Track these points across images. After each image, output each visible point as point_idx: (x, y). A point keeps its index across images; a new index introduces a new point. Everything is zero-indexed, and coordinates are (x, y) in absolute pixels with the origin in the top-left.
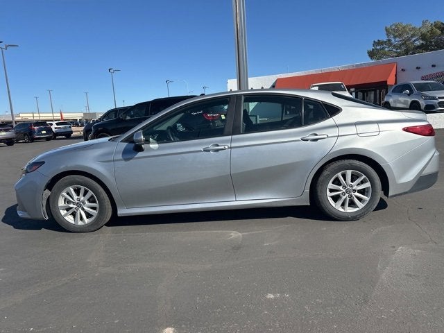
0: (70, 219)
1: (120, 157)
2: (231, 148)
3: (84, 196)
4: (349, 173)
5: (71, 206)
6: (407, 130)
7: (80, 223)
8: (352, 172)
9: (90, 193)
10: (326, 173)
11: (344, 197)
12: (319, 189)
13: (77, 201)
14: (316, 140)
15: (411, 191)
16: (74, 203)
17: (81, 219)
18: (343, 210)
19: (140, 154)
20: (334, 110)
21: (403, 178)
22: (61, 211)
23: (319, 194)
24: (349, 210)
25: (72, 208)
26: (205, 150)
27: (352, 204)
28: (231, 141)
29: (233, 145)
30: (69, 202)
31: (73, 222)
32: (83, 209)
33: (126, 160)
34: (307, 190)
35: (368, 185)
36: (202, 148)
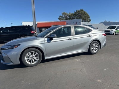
0: (29, 63)
2: (74, 39)
3: (34, 54)
5: (30, 58)
6: (103, 35)
7: (33, 64)
8: (96, 44)
9: (37, 53)
10: (91, 44)
11: (94, 49)
13: (32, 57)
14: (90, 37)
16: (30, 57)
17: (33, 62)
19: (52, 41)
20: (91, 30)
22: (26, 61)
25: (30, 59)
27: (95, 51)
30: (29, 57)
32: (34, 59)
34: (88, 48)
36: (67, 39)
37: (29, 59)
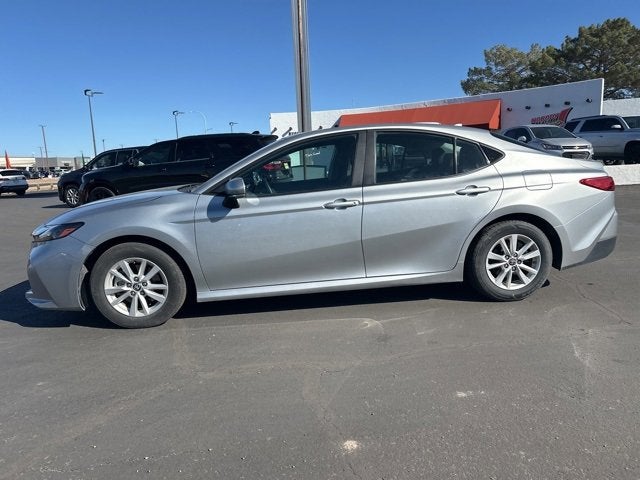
0: (121, 308)
1: (204, 215)
2: (363, 204)
3: (146, 273)
4: (514, 238)
5: (125, 288)
6: (583, 182)
7: (138, 314)
8: (518, 237)
9: (156, 269)
10: (486, 238)
11: (507, 270)
12: (477, 259)
13: (133, 282)
14: (475, 194)
15: (587, 261)
16: (129, 285)
17: (140, 307)
18: (504, 287)
19: (234, 212)
20: (496, 156)
21: (579, 244)
22: (109, 297)
23: (477, 266)
24: (513, 287)
26: (327, 207)
27: (516, 279)
28: (363, 194)
29: (366, 200)
30: (121, 283)
31: (127, 313)
32: (143, 293)
33: (213, 220)
34: (462, 261)
35: (536, 253)
36: (322, 204)
37: (124, 292)
